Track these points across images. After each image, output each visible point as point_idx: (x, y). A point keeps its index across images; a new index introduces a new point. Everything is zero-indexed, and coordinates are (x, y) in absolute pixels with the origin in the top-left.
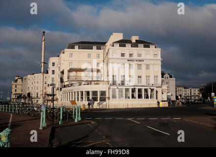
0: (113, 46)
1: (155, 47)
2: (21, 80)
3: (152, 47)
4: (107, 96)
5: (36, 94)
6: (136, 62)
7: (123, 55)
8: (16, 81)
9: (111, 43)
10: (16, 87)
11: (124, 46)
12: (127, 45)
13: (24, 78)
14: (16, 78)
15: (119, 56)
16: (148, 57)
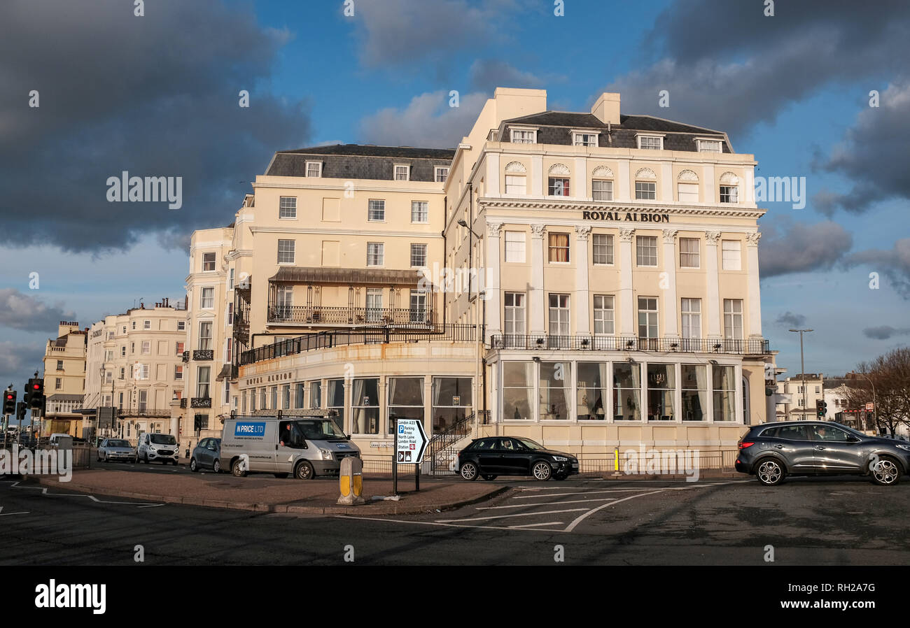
0: (506, 138)
1: (726, 150)
2: (82, 337)
3: (709, 150)
4: (476, 405)
5: (137, 397)
6: (630, 226)
7: (556, 185)
8: (61, 343)
9: (495, 125)
10: (60, 369)
11: (566, 140)
12: (577, 134)
13: (94, 329)
14: (63, 330)
15: (538, 191)
16: (691, 198)
